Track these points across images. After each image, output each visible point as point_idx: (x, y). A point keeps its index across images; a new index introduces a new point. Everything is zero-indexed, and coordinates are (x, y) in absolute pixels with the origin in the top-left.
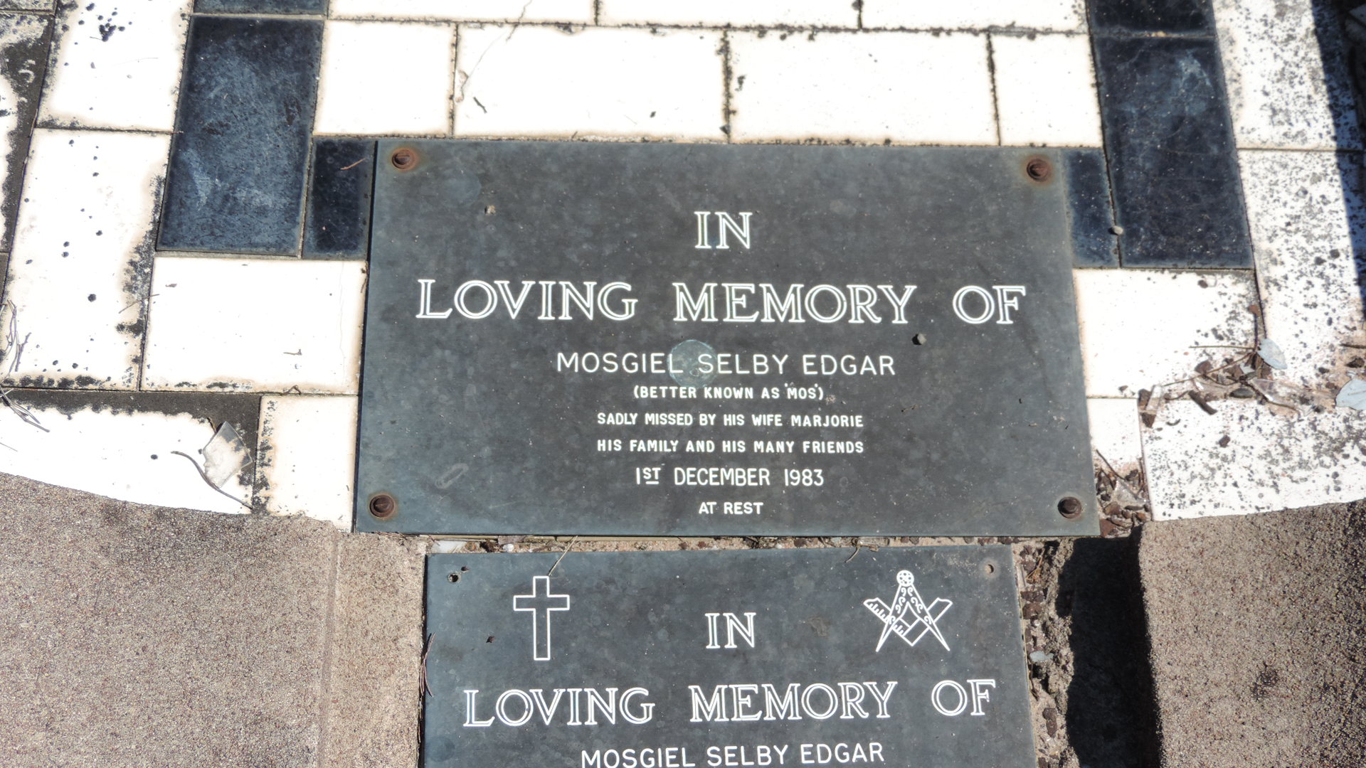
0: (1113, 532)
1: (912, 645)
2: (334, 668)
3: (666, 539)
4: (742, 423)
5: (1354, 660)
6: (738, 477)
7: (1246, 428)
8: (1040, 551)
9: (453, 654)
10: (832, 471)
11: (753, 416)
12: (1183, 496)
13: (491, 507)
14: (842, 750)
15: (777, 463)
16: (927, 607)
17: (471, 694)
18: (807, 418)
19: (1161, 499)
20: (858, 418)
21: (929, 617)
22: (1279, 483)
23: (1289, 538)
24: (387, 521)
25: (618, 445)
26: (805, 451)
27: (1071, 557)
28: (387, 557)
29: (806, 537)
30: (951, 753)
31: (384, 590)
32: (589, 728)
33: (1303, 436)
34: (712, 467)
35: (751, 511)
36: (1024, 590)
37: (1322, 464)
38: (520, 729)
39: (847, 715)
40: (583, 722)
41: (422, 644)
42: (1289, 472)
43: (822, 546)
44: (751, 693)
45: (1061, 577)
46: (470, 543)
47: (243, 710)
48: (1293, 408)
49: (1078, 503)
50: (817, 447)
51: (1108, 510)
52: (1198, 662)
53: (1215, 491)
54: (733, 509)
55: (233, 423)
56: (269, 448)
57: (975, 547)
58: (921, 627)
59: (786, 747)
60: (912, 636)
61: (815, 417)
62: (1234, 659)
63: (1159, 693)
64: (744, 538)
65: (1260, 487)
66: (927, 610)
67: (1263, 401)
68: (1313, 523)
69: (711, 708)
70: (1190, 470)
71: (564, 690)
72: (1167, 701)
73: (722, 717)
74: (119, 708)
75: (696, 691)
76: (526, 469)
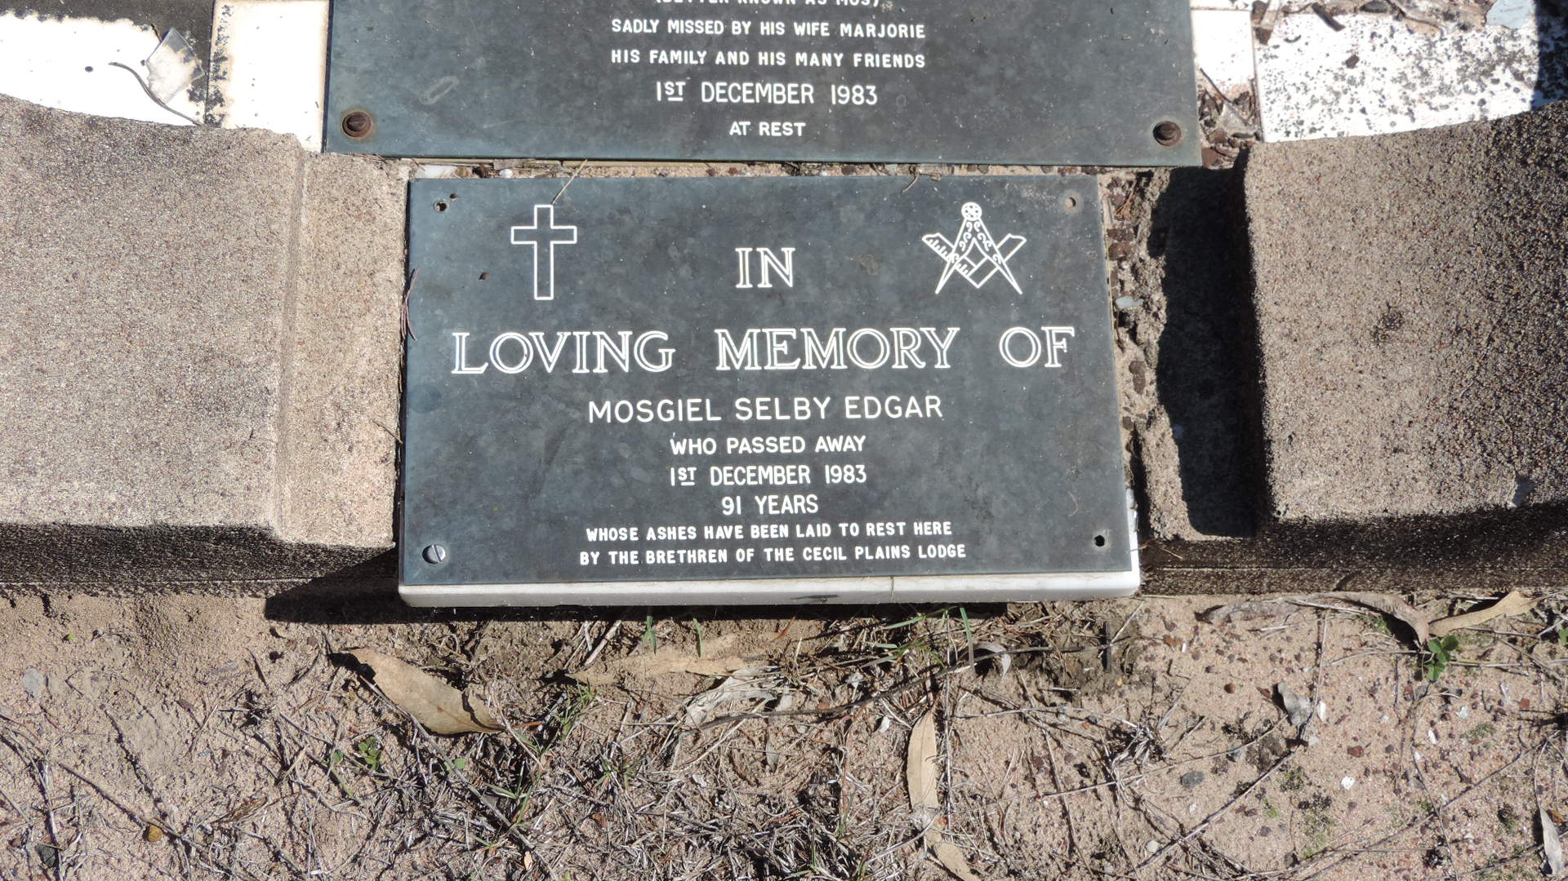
0: (1217, 162)
1: (978, 286)
2: (300, 306)
3: (691, 164)
4: (782, 32)
5: (1492, 299)
6: (776, 93)
7: (1378, 47)
8: (1130, 183)
9: (440, 292)
10: (888, 88)
11: (795, 24)
12: (1301, 123)
13: (485, 126)
14: (893, 404)
15: (823, 78)
16: (997, 243)
17: (461, 337)
18: (859, 27)
19: (1275, 126)
20: (920, 28)
21: (999, 255)
22: (1415, 110)
23: (1422, 162)
24: (362, 141)
25: (635, 56)
26: (856, 65)
27: (1167, 189)
28: (361, 182)
29: (856, 164)
30: (1020, 409)
31: (358, 218)
32: (597, 375)
33: (1445, 57)
34: (746, 81)
35: (791, 132)
36: (1111, 228)
37: (1466, 89)
38: (517, 377)
39: (900, 364)
40: (591, 370)
41: (403, 281)
42: (1428, 98)
43: (874, 173)
44: (788, 338)
45: (1154, 212)
46: (461, 168)
47: (191, 346)
48: (1435, 26)
49: (1177, 128)
50: (870, 60)
51: (1212, 138)
52: (1310, 302)
53: (1339, 118)
54: (770, 130)
55: (181, 30)
56: (224, 59)
57: (1055, 178)
58: (988, 266)
59: (828, 399)
60: (978, 276)
61: (868, 26)
62: (1352, 299)
63: (1264, 337)
64: (783, 163)
65: (1392, 114)
66: (996, 248)
67: (1400, 16)
68: (1450, 143)
69: (740, 355)
70: (1310, 94)
71: (569, 334)
72: (1272, 346)
73: (753, 365)
74: (46, 341)
75: (724, 335)
76: (526, 83)
